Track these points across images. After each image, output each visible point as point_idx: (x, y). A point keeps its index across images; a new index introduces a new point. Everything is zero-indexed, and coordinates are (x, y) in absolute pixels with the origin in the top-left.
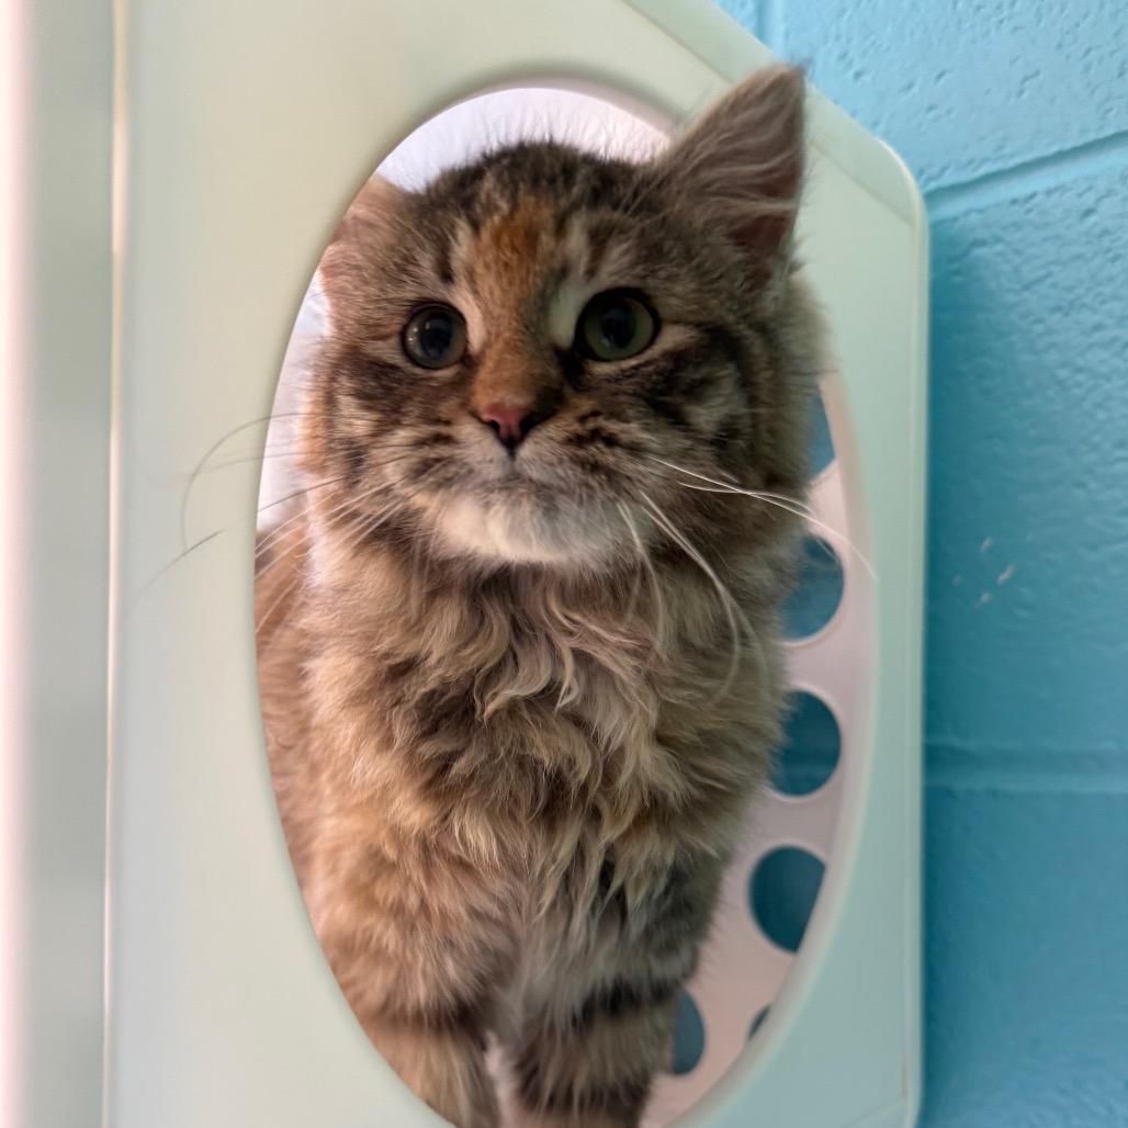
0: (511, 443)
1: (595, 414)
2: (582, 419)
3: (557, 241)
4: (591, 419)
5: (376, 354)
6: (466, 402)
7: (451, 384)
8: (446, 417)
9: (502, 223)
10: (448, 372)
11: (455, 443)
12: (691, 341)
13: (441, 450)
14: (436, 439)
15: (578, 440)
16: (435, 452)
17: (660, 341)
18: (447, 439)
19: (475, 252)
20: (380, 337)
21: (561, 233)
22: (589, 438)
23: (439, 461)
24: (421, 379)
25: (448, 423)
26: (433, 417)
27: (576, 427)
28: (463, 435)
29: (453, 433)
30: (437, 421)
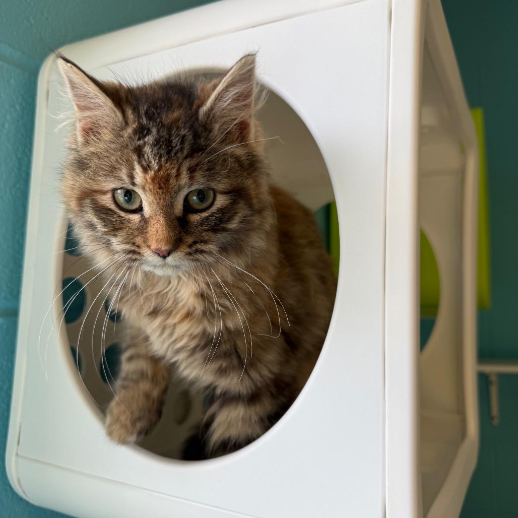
0: (164, 257)
1: (195, 243)
2: (190, 246)
3: (177, 180)
4: (194, 246)
5: (103, 203)
6: (145, 241)
7: (138, 229)
8: (137, 244)
9: (155, 174)
10: (135, 218)
11: (143, 256)
12: (228, 202)
13: (137, 257)
14: (134, 252)
15: (190, 254)
16: (134, 257)
17: (216, 203)
18: (139, 253)
19: (144, 181)
20: (104, 193)
21: (178, 175)
22: (194, 253)
23: (135, 260)
24: (125, 220)
25: (138, 247)
26: (132, 241)
27: (188, 250)
28: (146, 254)
29: (142, 252)
30: (134, 244)
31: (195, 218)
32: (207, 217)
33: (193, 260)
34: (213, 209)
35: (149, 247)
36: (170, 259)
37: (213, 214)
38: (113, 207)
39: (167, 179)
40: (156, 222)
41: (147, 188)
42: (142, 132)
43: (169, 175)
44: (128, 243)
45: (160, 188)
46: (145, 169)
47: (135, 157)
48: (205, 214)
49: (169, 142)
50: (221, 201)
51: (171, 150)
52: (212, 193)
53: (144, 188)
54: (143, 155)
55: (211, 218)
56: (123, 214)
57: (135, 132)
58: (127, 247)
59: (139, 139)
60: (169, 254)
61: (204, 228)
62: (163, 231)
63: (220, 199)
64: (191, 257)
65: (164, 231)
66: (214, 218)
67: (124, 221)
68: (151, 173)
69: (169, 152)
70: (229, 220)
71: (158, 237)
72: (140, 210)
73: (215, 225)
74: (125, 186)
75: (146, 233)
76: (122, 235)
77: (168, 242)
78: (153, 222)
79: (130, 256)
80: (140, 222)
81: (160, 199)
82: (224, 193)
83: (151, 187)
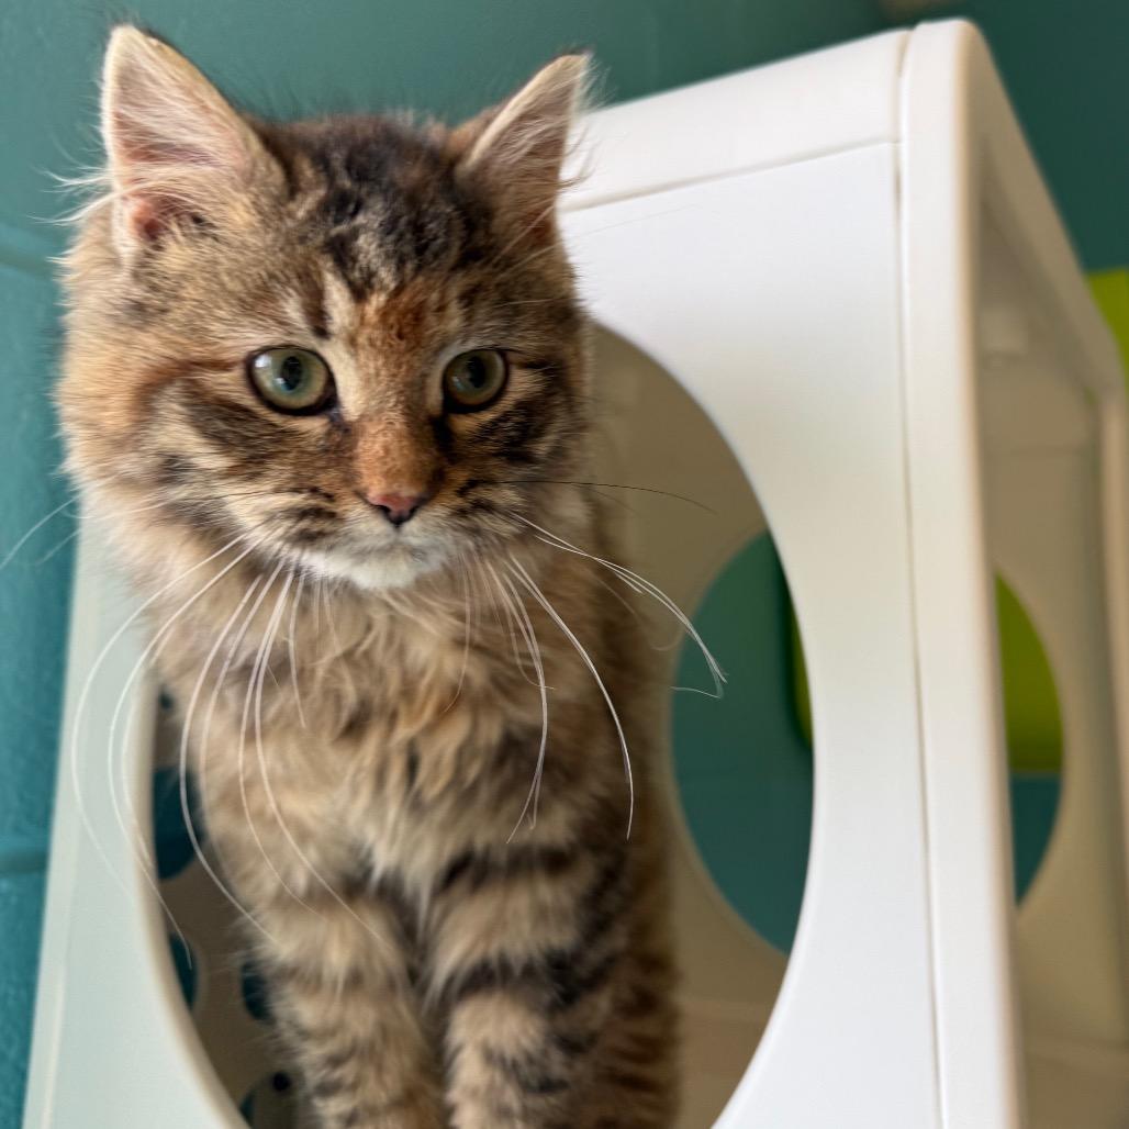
0: (398, 522)
1: (472, 484)
2: (462, 492)
4: (472, 490)
5: (221, 391)
6: (350, 479)
7: (326, 451)
8: (326, 490)
9: (388, 301)
10: (315, 426)
11: (342, 520)
12: (538, 388)
13: (326, 525)
14: (317, 513)
15: (461, 513)
16: (317, 526)
17: (511, 388)
18: (332, 515)
19: (357, 320)
20: (222, 366)
21: (441, 308)
22: (471, 510)
23: (322, 534)
24: (283, 432)
25: (329, 497)
26: (309, 483)
27: (459, 502)
28: (352, 515)
29: (339, 510)
30: (314, 491)
31: (465, 424)
32: (494, 422)
33: (465, 529)
34: (507, 403)
35: (361, 495)
36: (412, 526)
37: (505, 417)
38: (248, 401)
39: (417, 315)
40: (381, 427)
41: (362, 340)
42: (341, 205)
43: (421, 306)
44: (296, 490)
45: (400, 336)
46: (359, 293)
47: (326, 264)
48: (487, 416)
49: (418, 228)
50: (523, 384)
51: (426, 246)
52: (499, 362)
53: (352, 342)
54: (354, 260)
55: (501, 424)
56: (276, 418)
57: (324, 207)
58: (298, 500)
59: (337, 222)
60: (412, 512)
61: (489, 448)
62: (401, 448)
63: (521, 380)
64: (464, 523)
65: (406, 452)
66: (509, 424)
67: (283, 436)
68: (377, 301)
69: (420, 251)
70: (539, 433)
71: (391, 464)
72: (328, 403)
73: (513, 443)
74: (295, 340)
75: (351, 458)
76: (279, 471)
77: (415, 478)
78: (372, 429)
79: (304, 524)
80: (329, 434)
81: (399, 366)
82: (527, 366)
83: (377, 334)
